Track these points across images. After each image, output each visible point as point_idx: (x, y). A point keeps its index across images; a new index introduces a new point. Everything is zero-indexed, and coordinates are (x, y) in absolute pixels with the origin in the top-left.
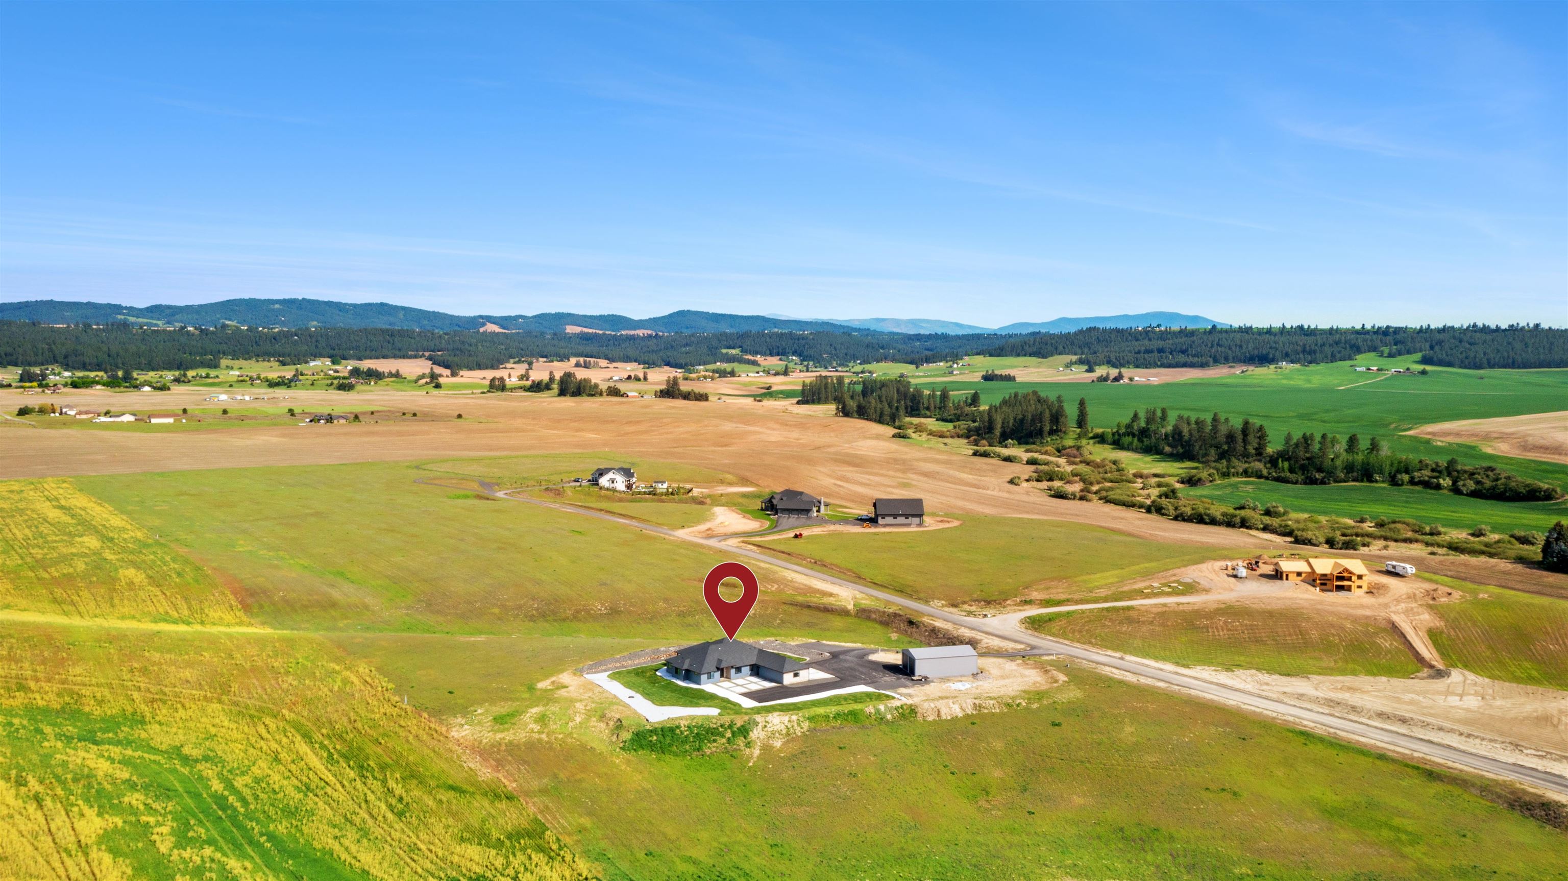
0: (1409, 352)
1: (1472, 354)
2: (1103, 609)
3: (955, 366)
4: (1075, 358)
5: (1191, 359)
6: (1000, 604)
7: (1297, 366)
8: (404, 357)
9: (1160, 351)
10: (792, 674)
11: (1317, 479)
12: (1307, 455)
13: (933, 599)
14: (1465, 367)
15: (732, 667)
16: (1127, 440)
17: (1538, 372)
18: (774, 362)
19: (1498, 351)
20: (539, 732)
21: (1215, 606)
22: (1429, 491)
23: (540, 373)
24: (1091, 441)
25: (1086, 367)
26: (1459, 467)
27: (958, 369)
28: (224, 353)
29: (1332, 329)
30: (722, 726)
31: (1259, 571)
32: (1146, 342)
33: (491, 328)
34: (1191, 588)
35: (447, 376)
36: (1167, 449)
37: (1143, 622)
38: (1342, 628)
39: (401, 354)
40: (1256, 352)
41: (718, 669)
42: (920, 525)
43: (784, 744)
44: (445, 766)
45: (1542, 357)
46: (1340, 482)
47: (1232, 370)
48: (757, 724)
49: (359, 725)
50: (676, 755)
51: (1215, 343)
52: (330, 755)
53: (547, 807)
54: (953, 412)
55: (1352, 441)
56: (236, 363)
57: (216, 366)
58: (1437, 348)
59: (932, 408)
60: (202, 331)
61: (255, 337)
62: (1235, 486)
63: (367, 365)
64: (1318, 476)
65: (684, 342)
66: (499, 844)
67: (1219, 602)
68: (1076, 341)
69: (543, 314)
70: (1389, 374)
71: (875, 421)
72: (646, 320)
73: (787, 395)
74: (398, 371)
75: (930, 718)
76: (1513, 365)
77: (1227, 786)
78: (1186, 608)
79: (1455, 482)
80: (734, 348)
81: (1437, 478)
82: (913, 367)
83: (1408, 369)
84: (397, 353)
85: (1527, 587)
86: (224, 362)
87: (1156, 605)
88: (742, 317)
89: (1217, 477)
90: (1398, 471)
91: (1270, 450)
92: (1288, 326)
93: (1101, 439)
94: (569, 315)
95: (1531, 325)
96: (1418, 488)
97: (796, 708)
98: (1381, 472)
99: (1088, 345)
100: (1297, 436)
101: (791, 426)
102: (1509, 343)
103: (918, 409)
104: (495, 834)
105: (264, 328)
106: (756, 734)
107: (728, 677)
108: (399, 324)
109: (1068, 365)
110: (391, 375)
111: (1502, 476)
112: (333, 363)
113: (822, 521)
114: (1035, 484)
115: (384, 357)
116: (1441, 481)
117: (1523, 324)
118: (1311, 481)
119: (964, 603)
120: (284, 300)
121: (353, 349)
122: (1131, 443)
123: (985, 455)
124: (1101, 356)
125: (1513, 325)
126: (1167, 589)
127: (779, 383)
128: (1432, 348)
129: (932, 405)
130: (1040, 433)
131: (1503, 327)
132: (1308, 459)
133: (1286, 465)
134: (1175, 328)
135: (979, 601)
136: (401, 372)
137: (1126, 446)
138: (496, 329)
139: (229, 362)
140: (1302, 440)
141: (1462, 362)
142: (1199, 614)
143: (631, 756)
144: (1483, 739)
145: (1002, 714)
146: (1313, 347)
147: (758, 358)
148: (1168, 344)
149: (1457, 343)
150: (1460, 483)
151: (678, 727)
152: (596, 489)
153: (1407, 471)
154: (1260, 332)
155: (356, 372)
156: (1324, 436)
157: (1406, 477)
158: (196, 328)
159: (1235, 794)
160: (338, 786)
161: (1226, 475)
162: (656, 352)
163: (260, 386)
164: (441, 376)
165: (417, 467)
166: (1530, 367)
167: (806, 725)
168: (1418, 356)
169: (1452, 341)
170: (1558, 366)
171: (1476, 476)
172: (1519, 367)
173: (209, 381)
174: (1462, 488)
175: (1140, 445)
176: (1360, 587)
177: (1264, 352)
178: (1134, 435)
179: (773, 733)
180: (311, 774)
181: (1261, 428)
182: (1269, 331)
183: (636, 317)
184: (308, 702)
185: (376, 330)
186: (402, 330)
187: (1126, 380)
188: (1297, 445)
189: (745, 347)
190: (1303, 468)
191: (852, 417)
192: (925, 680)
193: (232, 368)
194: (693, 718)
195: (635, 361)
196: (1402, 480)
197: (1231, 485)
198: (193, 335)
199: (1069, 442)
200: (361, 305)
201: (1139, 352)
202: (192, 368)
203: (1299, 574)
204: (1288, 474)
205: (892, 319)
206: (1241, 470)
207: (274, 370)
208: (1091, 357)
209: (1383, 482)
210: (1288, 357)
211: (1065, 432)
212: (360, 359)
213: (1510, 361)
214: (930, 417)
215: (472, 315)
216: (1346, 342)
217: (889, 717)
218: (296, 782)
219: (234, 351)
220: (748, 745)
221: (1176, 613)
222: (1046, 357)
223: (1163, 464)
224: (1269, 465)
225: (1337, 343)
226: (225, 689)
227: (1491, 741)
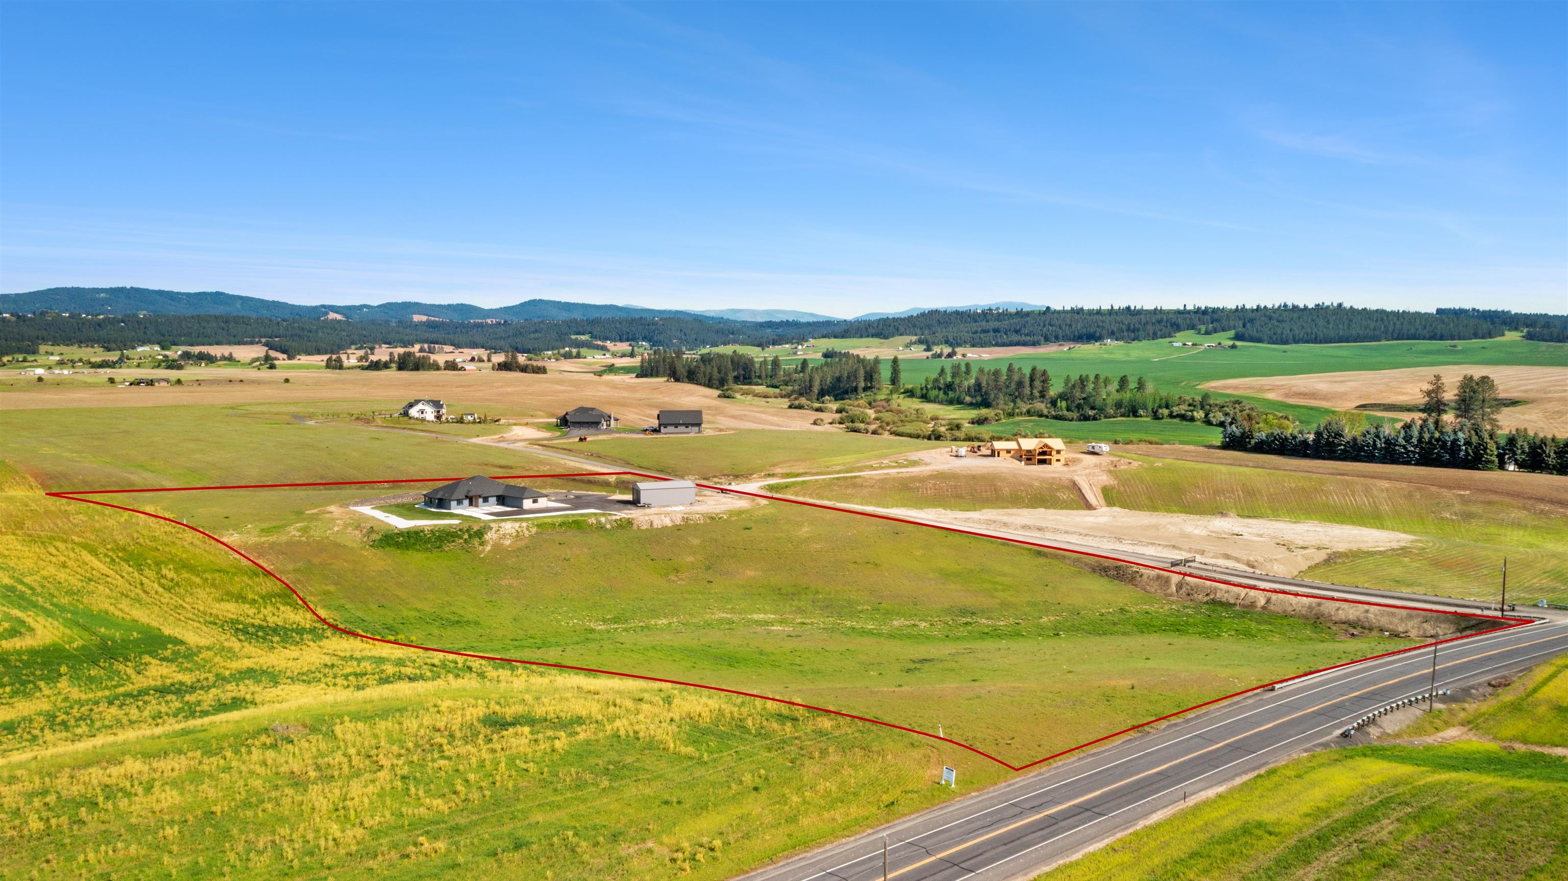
0: (1224, 330)
1: (1279, 331)
2: (834, 478)
3: (800, 347)
4: (914, 338)
5: (1024, 338)
6: (747, 477)
7: (1121, 343)
8: (239, 343)
9: (996, 331)
10: (531, 500)
11: (1090, 416)
12: (1084, 396)
13: (688, 475)
14: (1273, 343)
15: (480, 496)
16: (933, 393)
17: (1335, 347)
18: (625, 347)
19: (1303, 327)
20: (300, 536)
21: (930, 473)
22: (1185, 423)
23: (382, 354)
24: (902, 396)
25: (925, 347)
26: (1212, 402)
27: (801, 350)
28: (43, 339)
29: (1156, 309)
30: (460, 530)
31: (979, 453)
32: (984, 323)
33: (332, 316)
34: (914, 463)
35: (284, 359)
36: (968, 399)
37: (866, 487)
38: (1031, 486)
39: (237, 340)
40: (1084, 331)
41: (467, 497)
42: (700, 432)
43: (512, 543)
44: (212, 558)
45: (1341, 333)
46: (1110, 417)
47: (1061, 348)
48: (491, 529)
49: (141, 540)
50: (418, 550)
51: (1047, 323)
52: (113, 560)
53: (299, 580)
54: (782, 378)
55: (1123, 382)
56: (58, 349)
57: (35, 352)
58: (1248, 325)
59: (764, 376)
60: (19, 317)
61: (78, 324)
62: (1018, 424)
63: (196, 350)
64: (1091, 413)
65: (533, 329)
66: (254, 601)
67: (933, 471)
68: (917, 323)
69: (389, 304)
70: (1201, 348)
71: (704, 385)
72: (496, 310)
73: (627, 370)
74: (231, 354)
75: (644, 528)
76: (1316, 340)
77: (872, 561)
78: (904, 475)
79: (1207, 415)
80: (583, 334)
81: (1192, 411)
82: (759, 349)
83: (1220, 344)
84: (232, 339)
85: (1199, 459)
86: (43, 348)
87: (879, 474)
88: (594, 306)
89: (1002, 416)
90: (1160, 407)
91: (1053, 392)
92: (1116, 307)
93: (910, 393)
94: (417, 304)
95: (1335, 304)
96: (1177, 421)
97: (527, 520)
98: (1145, 407)
99: (929, 327)
100: (1075, 377)
101: (620, 389)
102: (1313, 320)
103: (750, 378)
104: (250, 596)
105: (87, 315)
106: (490, 536)
107: (477, 506)
108: (236, 310)
109: (908, 346)
110: (223, 358)
111: (1247, 407)
112: (163, 348)
113: (609, 431)
114: (838, 425)
115: (217, 344)
116: (1195, 414)
117: (1327, 303)
118: (1086, 418)
119: (715, 477)
120: (111, 289)
121: (185, 335)
122: (937, 397)
123: (800, 407)
124: (939, 335)
125: (1318, 305)
126: (893, 464)
127: (620, 362)
128: (1244, 326)
129: (764, 373)
130: (855, 390)
131: (1310, 307)
132: (1084, 399)
133: (1064, 404)
134: (1012, 310)
135: (728, 476)
136: (234, 355)
137: (932, 399)
138: (339, 317)
139: (50, 349)
140: (1079, 382)
141: (1271, 338)
142: (913, 479)
143: (380, 552)
144: (1096, 537)
145: (705, 524)
146: (1137, 326)
147: (608, 344)
148: (1004, 324)
149: (1267, 320)
150: (1211, 415)
151: (422, 531)
152: (406, 418)
153: (1167, 407)
154: (1091, 313)
155: (186, 356)
156: (1097, 377)
157: (1166, 412)
158: (12, 315)
159: (876, 565)
160: (118, 577)
161: (1011, 415)
162: (505, 339)
163: (80, 367)
164: (276, 359)
165: (232, 408)
166: (1331, 342)
167: (534, 530)
168: (1231, 333)
169: (1263, 319)
170: (1355, 341)
171: (1225, 409)
172: (1320, 342)
173: (26, 364)
174: (1212, 419)
175: (945, 397)
176: (1058, 460)
177: (1092, 331)
178: (940, 389)
179: (504, 535)
180: (94, 572)
181: (1044, 373)
182: (1099, 312)
183: (486, 306)
184: (95, 531)
185: (210, 316)
186: (238, 316)
187: (959, 357)
188: (1074, 386)
189: (595, 333)
190: (1079, 407)
191: (683, 382)
192: (649, 506)
193: (52, 354)
194: (436, 526)
195: (482, 347)
196: (1162, 414)
197: (1014, 423)
198: (9, 321)
199: (881, 396)
200: (195, 294)
201: (976, 332)
202: (8, 354)
203: (1008, 451)
204: (1065, 412)
205: (747, 310)
206: (1025, 410)
207: (97, 354)
208: (929, 338)
209: (1147, 416)
210: (1112, 335)
211: (879, 389)
212: (192, 345)
213: (1313, 336)
214: (762, 385)
215: (314, 304)
216: (1167, 321)
217: (608, 526)
218: (80, 577)
219: (54, 337)
220: (482, 544)
221: (894, 479)
222: (887, 338)
223: (962, 412)
224: (1049, 405)
225: (1160, 322)
226: (20, 525)
227: (1101, 537)
